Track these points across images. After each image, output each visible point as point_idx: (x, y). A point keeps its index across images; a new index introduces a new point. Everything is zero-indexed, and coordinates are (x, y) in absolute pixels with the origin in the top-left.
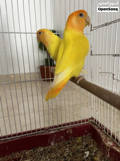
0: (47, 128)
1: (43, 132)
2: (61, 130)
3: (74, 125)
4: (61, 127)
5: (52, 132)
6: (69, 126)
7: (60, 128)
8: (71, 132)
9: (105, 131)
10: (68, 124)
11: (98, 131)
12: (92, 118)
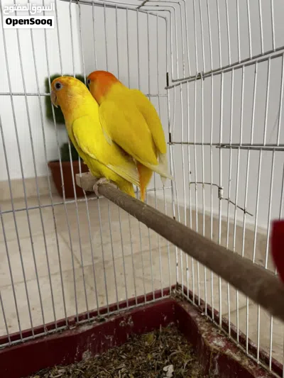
0: (73, 319)
1: (63, 330)
2: (107, 320)
3: (137, 305)
4: (106, 314)
5: (85, 328)
6: (125, 309)
7: (103, 316)
8: (131, 323)
9: (206, 314)
10: (123, 305)
11: (192, 314)
12: (178, 286)
